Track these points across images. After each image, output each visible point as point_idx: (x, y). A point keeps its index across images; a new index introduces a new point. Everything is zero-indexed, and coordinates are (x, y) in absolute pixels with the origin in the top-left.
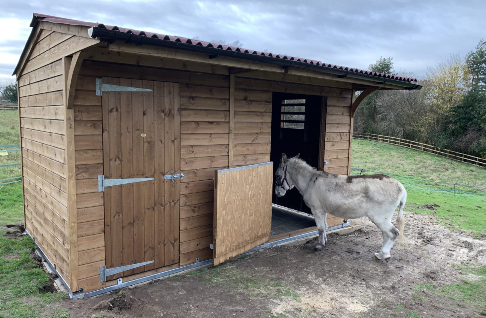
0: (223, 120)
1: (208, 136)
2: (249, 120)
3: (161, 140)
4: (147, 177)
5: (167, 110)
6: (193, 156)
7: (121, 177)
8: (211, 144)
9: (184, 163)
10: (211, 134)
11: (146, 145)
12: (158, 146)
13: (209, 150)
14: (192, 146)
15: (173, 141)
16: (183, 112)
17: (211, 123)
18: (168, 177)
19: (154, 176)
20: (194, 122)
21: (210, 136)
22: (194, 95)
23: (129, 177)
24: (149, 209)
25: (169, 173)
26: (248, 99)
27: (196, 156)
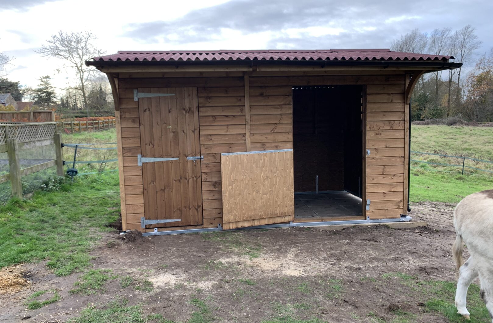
0: (239, 114)
1: (225, 127)
2: (266, 113)
3: (183, 131)
4: (173, 157)
5: (187, 108)
6: (211, 143)
7: (154, 156)
8: (228, 133)
9: (204, 148)
10: (227, 125)
11: (172, 134)
12: (181, 134)
13: (227, 138)
14: (210, 135)
15: (193, 132)
16: (201, 109)
17: (227, 116)
18: (190, 158)
19: (179, 157)
20: (212, 116)
21: (227, 127)
22: (210, 95)
23: (160, 157)
24: (176, 181)
25: (191, 155)
26: (264, 95)
27: (214, 143)
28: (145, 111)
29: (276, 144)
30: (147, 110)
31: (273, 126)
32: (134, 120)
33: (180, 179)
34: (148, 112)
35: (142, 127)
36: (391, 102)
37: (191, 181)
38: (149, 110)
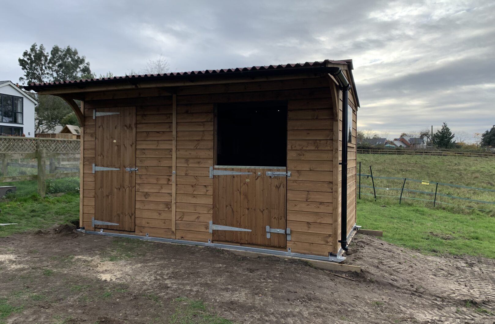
0: (168, 130)
1: (156, 142)
2: (191, 130)
3: (124, 145)
4: (116, 168)
5: (128, 125)
6: (144, 156)
7: (103, 166)
8: (158, 148)
9: (139, 161)
10: (158, 140)
11: (116, 147)
12: (122, 148)
13: (157, 153)
14: (144, 149)
15: (132, 146)
16: (138, 126)
17: (158, 132)
18: (128, 169)
19: (120, 168)
20: (146, 132)
21: (158, 142)
22: (145, 113)
23: (107, 167)
24: (117, 189)
25: (128, 167)
26: (189, 112)
27: (147, 157)
28: (99, 127)
29: (199, 160)
30: (101, 127)
31: (196, 143)
32: (92, 135)
33: (119, 187)
34: (101, 128)
35: (97, 140)
36: (317, 119)
37: (127, 189)
38: (102, 127)
